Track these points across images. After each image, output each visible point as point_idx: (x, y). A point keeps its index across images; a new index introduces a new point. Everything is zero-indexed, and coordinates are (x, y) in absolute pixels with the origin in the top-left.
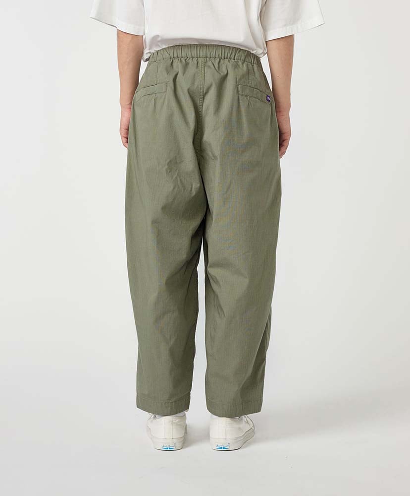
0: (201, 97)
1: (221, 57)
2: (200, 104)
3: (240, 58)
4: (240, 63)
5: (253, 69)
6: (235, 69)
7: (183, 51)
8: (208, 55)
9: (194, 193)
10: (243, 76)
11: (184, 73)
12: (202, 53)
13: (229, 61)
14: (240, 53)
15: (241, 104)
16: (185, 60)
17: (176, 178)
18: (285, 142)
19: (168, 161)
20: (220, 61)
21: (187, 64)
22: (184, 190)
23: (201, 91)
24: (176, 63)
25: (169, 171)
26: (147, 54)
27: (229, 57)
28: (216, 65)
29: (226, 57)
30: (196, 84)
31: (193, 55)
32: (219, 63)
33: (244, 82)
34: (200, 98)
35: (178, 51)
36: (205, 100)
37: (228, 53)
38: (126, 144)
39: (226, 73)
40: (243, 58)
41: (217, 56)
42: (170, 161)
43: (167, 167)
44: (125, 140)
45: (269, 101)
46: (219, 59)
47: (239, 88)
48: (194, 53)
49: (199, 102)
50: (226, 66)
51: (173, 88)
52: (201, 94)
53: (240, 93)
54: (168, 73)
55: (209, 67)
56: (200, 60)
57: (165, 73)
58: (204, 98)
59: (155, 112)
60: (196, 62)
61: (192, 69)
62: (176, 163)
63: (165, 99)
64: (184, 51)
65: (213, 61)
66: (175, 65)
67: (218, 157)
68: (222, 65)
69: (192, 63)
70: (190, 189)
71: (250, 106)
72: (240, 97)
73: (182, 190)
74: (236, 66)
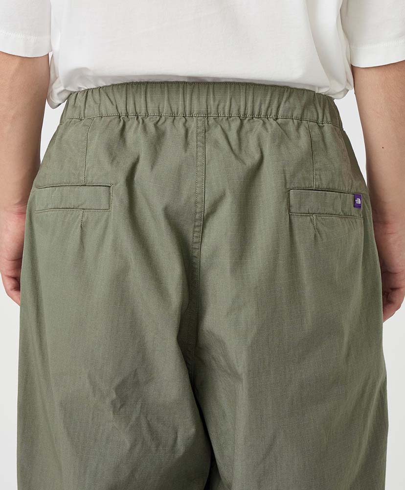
0: (197, 224)
1: (245, 114)
2: (195, 240)
3: (290, 115)
4: (291, 127)
5: (323, 140)
6: (279, 146)
7: (149, 100)
8: (213, 110)
9: (181, 449)
10: (301, 164)
11: (153, 164)
12: (198, 104)
13: (264, 123)
14: (291, 100)
15: (297, 238)
16: (156, 125)
17: (138, 419)
18: (396, 293)
19: (117, 381)
20: (241, 125)
21: (160, 137)
22: (157, 446)
23: (198, 210)
24: (133, 130)
25: (119, 405)
26: (59, 94)
27: (263, 113)
28: (233, 136)
29: (256, 113)
30: (185, 192)
31: (175, 110)
32: (239, 131)
33: (304, 179)
34: (195, 227)
35: (137, 99)
36: (206, 231)
37: (261, 103)
38: (14, 293)
39: (257, 157)
40: (297, 113)
41: (234, 113)
42: (123, 383)
43: (114, 396)
44: (10, 284)
45: (359, 206)
46: (238, 122)
47: (292, 197)
48: (178, 104)
49: (191, 235)
50: (259, 139)
51: (126, 201)
52: (197, 216)
53: (293, 210)
54: (113, 158)
55: (216, 143)
56: (192, 124)
57: (104, 159)
58: (204, 226)
59: (82, 257)
60: (182, 131)
61: (172, 150)
62: (137, 384)
63: (106, 228)
64: (152, 100)
65: (226, 126)
66: (130, 135)
67: (244, 377)
68: (247, 133)
69: (174, 133)
70: (170, 442)
71: (319, 239)
72: (295, 220)
73: (153, 449)
74: (282, 137)
